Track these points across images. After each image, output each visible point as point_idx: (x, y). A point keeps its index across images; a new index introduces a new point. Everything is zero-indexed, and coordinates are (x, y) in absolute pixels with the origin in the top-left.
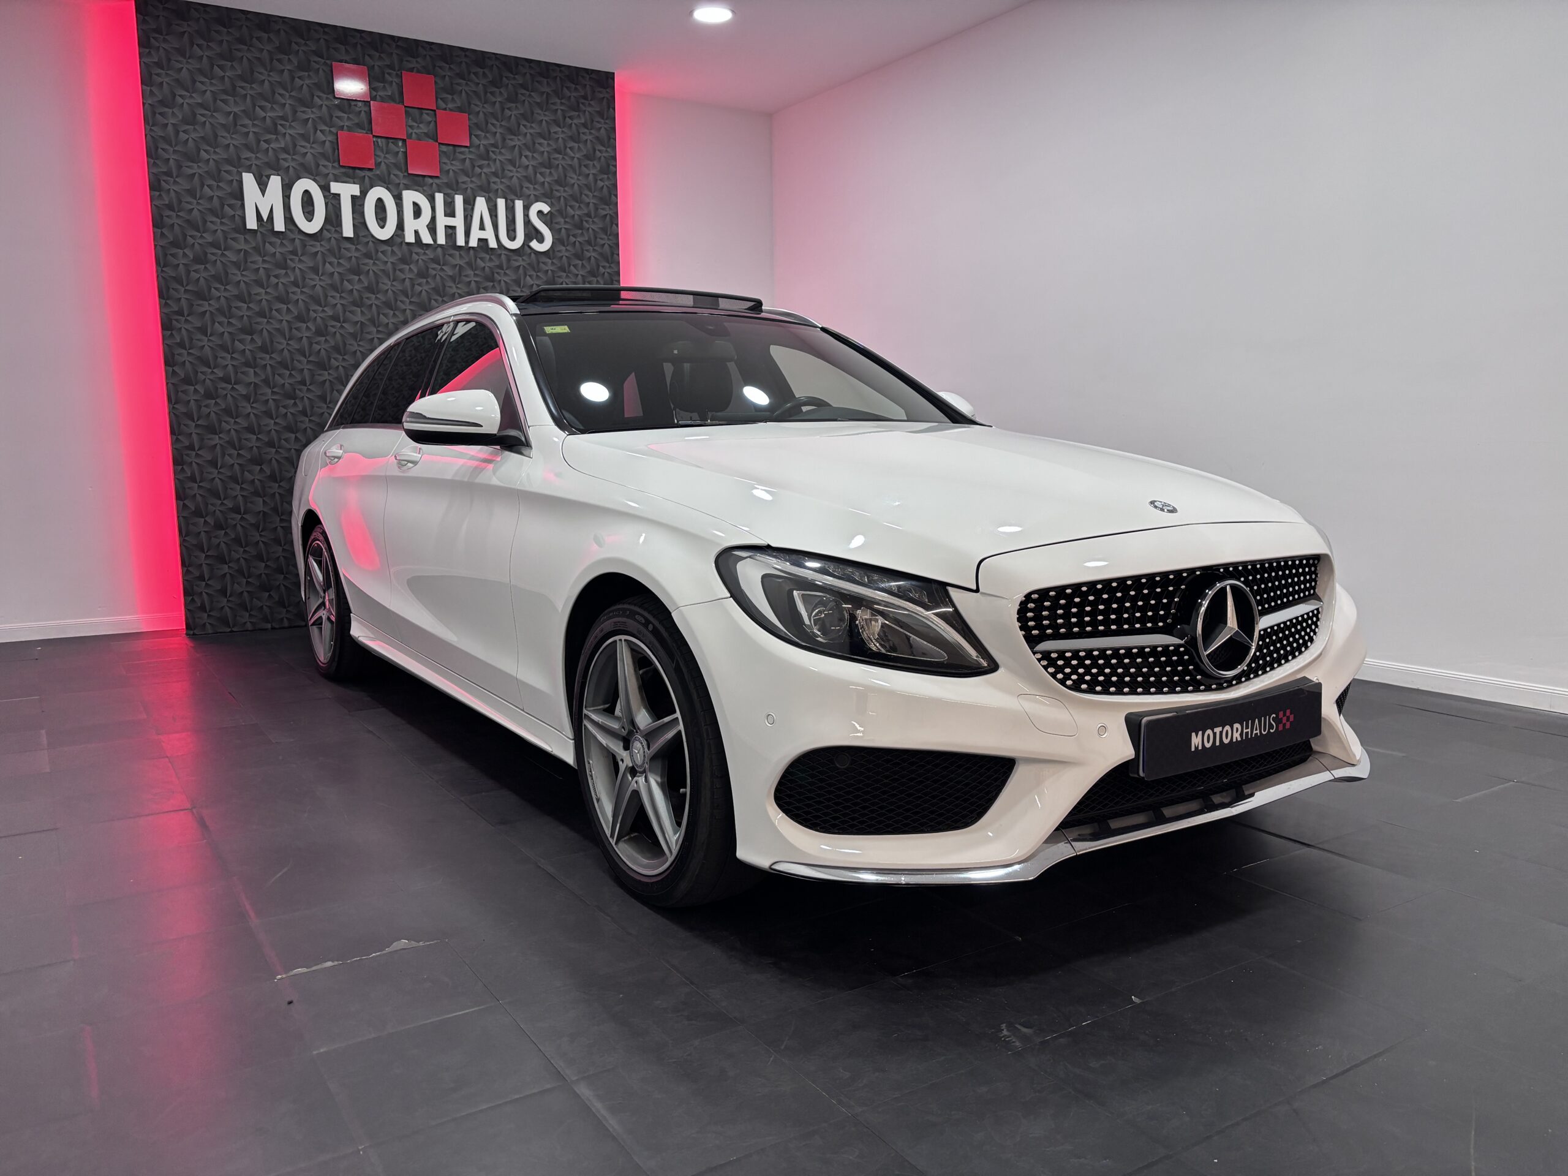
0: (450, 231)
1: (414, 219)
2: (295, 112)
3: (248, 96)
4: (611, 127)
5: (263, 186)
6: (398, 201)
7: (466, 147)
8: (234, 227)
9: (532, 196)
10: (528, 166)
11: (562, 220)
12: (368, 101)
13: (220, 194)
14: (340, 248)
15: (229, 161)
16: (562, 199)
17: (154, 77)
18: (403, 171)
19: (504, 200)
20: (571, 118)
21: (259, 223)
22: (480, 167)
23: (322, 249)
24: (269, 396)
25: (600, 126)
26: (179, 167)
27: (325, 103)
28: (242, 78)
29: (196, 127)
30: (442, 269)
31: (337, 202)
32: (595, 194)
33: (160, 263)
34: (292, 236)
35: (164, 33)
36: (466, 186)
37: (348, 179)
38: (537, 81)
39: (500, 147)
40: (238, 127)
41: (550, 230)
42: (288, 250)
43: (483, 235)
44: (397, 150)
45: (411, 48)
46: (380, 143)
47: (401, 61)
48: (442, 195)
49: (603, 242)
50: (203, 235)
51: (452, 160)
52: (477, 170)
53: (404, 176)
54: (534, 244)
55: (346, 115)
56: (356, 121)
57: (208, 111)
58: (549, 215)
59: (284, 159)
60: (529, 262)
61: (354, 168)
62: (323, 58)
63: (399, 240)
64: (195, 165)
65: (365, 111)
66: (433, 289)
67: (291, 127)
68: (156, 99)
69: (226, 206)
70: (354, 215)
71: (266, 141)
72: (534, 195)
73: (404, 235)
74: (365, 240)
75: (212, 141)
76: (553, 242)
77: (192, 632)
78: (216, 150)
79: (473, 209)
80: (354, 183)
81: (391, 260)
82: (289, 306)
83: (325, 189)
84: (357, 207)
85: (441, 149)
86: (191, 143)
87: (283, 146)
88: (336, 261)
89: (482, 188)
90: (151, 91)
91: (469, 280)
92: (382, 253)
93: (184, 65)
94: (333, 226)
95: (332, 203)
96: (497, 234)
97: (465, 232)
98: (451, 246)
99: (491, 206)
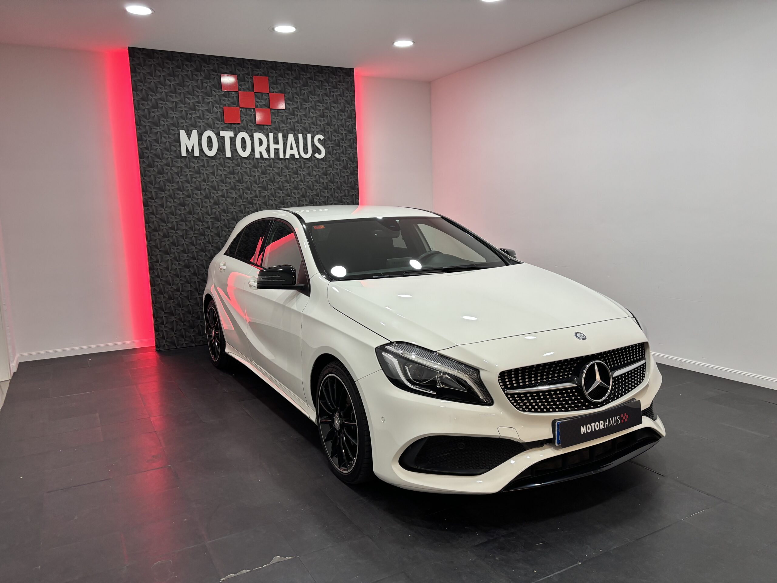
0: (276, 151)
1: (259, 146)
3: (182, 93)
4: (353, 95)
5: (189, 135)
6: (251, 138)
8: (176, 156)
9: (315, 132)
10: (313, 117)
11: (330, 143)
12: (237, 91)
13: (169, 140)
14: (225, 162)
16: (330, 132)
18: (254, 123)
19: (302, 135)
20: (333, 92)
21: (187, 153)
22: (290, 119)
23: (217, 164)
24: (193, 235)
25: (347, 95)
26: (151, 129)
27: (218, 94)
28: (179, 84)
29: (158, 109)
30: (273, 169)
31: (223, 140)
32: (345, 129)
33: (142, 175)
34: (202, 158)
35: (142, 65)
38: (317, 76)
39: (300, 109)
41: (324, 148)
43: (292, 152)
45: (257, 64)
47: (253, 71)
48: (272, 134)
49: (350, 152)
51: (277, 117)
52: (289, 121)
54: (317, 155)
55: (227, 99)
56: (232, 101)
58: (323, 141)
59: (199, 122)
60: (314, 164)
61: (231, 124)
62: (216, 73)
63: (252, 157)
65: (236, 96)
66: (269, 179)
68: (140, 97)
69: (172, 146)
70: (232, 146)
71: (190, 114)
72: (317, 131)
73: (255, 154)
74: (237, 158)
75: (165, 116)
76: (326, 154)
77: (158, 349)
78: (168, 120)
79: (287, 140)
80: (231, 131)
81: (249, 167)
82: (201, 192)
83: (218, 134)
84: (232, 142)
85: (271, 111)
87: (198, 116)
89: (291, 129)
90: (137, 94)
91: (286, 174)
92: (245, 163)
93: (152, 80)
94: (221, 152)
95: (221, 141)
96: (299, 151)
97: (283, 151)
98: (277, 158)
99: (296, 138)
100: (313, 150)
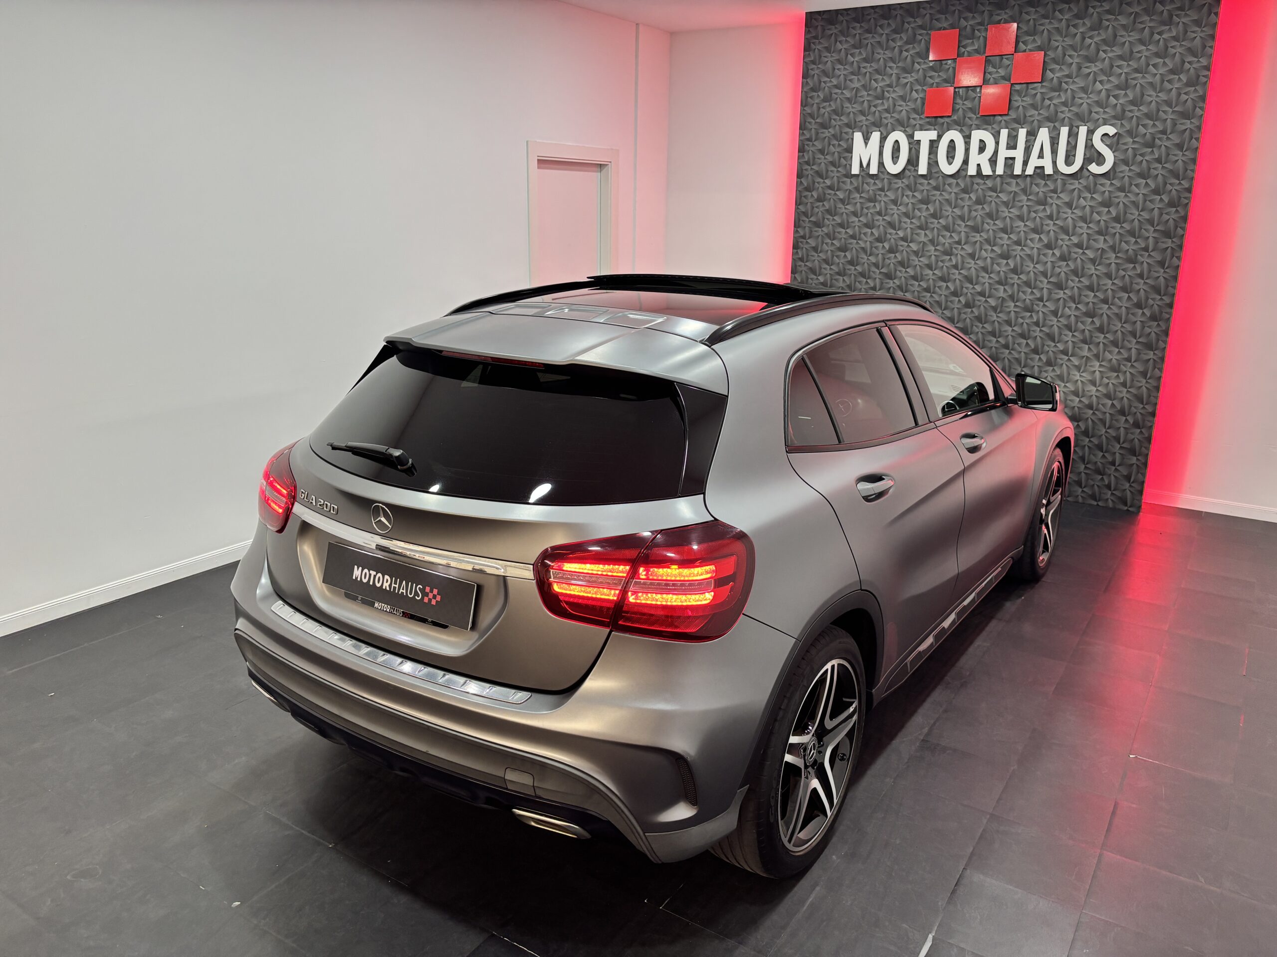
0: (1011, 162)
1: (979, 155)
2: (898, 78)
5: (866, 139)
6: (967, 140)
8: (845, 173)
10: (1102, 90)
12: (954, 59)
13: (839, 149)
14: (916, 183)
15: (848, 125)
16: (1133, 118)
17: (810, 70)
18: (977, 112)
19: (1067, 128)
20: (1159, 33)
21: (861, 169)
22: (1050, 99)
23: (903, 185)
25: (1197, 35)
26: (817, 133)
27: (924, 66)
28: (865, 60)
29: (831, 103)
30: (998, 196)
31: (918, 146)
32: (1175, 109)
33: (797, 203)
34: (882, 177)
35: (819, 37)
36: (1032, 119)
37: (930, 127)
39: (1074, 77)
40: (858, 98)
41: (1113, 152)
42: (877, 187)
43: (1040, 163)
44: (974, 95)
46: (961, 93)
48: (1007, 130)
50: (825, 181)
51: (1024, 97)
52: (1047, 102)
53: (977, 117)
54: (1094, 168)
55: (937, 74)
56: (945, 76)
57: (839, 89)
58: (1116, 137)
59: (885, 118)
60: (1085, 184)
61: (936, 117)
62: (925, 30)
64: (827, 131)
66: (987, 213)
67: (894, 91)
68: (809, 88)
69: (842, 159)
70: (932, 156)
71: (874, 106)
72: (1102, 119)
73: (968, 169)
74: (938, 175)
75: (839, 112)
76: (1115, 163)
78: (841, 118)
79: (1036, 138)
81: (955, 191)
82: (873, 230)
83: (910, 137)
84: (934, 149)
85: (1013, 88)
86: (826, 113)
87: (886, 107)
88: (911, 193)
89: (1049, 119)
90: (807, 82)
91: (1021, 204)
92: (949, 185)
93: (829, 59)
94: (913, 167)
95: (915, 148)
96: (1055, 160)
97: (1024, 161)
98: (1009, 175)
99: (1054, 134)
100: (1088, 156)
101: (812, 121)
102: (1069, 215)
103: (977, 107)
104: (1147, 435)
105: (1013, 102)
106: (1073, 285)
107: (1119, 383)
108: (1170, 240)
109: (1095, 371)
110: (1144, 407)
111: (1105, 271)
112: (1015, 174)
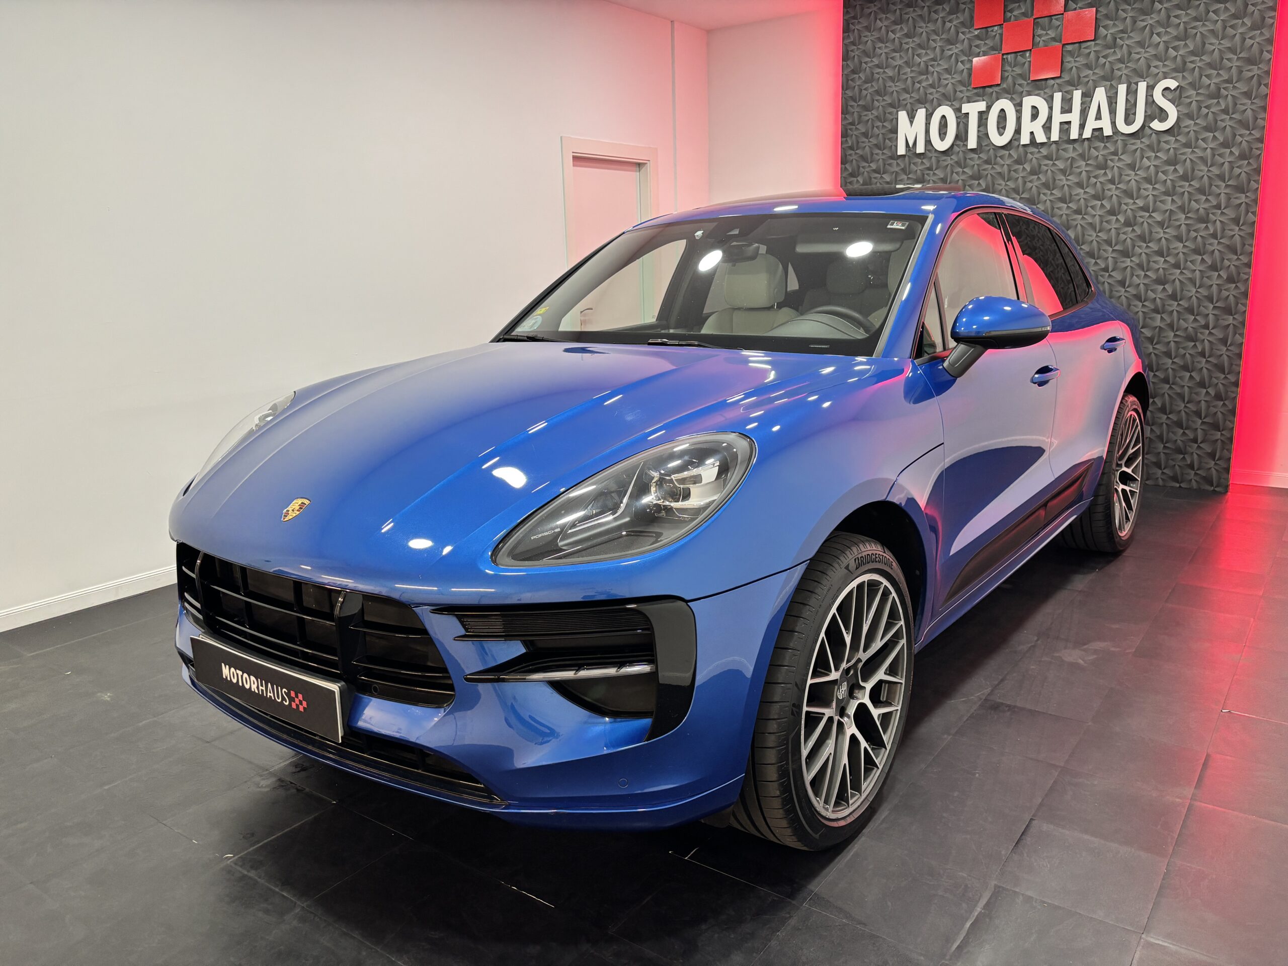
0: (1066, 126)
1: (1031, 122)
2: (943, 51)
3: (910, 49)
5: (912, 118)
6: (1018, 108)
7: (1091, 41)
8: (890, 155)
9: (1161, 74)
10: (1160, 42)
11: (1194, 92)
13: (883, 131)
14: (965, 159)
15: (892, 105)
16: (1196, 68)
17: (850, 52)
18: (1027, 80)
19: (1125, 85)
21: (907, 149)
22: (1105, 57)
23: (952, 162)
26: (860, 116)
27: (968, 36)
28: (907, 36)
29: (873, 83)
30: (1054, 164)
31: (966, 119)
32: (1241, 56)
34: (929, 155)
35: (859, 17)
36: (1087, 79)
37: (978, 98)
39: (1129, 32)
40: (901, 75)
41: (1176, 107)
42: (925, 167)
43: (1098, 124)
44: (1024, 60)
46: (1009, 59)
50: (871, 165)
51: (1075, 57)
52: (1102, 60)
53: (1028, 84)
54: (1156, 125)
55: (982, 43)
56: (991, 45)
57: (881, 68)
58: (1179, 90)
59: (930, 94)
60: (1147, 143)
61: (984, 87)
64: (870, 113)
65: (999, 34)
66: (1043, 184)
67: (939, 64)
68: (851, 69)
69: (887, 141)
70: (981, 129)
71: (918, 82)
72: (1165, 72)
73: (1021, 137)
74: (988, 148)
75: (882, 92)
76: (1178, 118)
78: (884, 98)
79: (1092, 100)
80: (983, 100)
81: (1007, 163)
83: (958, 110)
84: (984, 121)
85: (1064, 49)
86: (869, 97)
87: (931, 82)
88: (961, 170)
89: (1104, 78)
90: (847, 64)
91: (1080, 170)
92: (1001, 157)
93: (869, 38)
94: (962, 142)
95: (963, 122)
96: (1113, 121)
97: (1080, 125)
98: (1066, 141)
99: (1111, 94)
100: (1149, 113)
101: (853, 103)
102: (1133, 177)
103: (1027, 72)
104: (1230, 407)
105: (1066, 64)
106: (1141, 251)
107: (1197, 353)
108: (1244, 195)
109: (1170, 341)
110: (1226, 378)
111: (1175, 233)
112: (1071, 138)
